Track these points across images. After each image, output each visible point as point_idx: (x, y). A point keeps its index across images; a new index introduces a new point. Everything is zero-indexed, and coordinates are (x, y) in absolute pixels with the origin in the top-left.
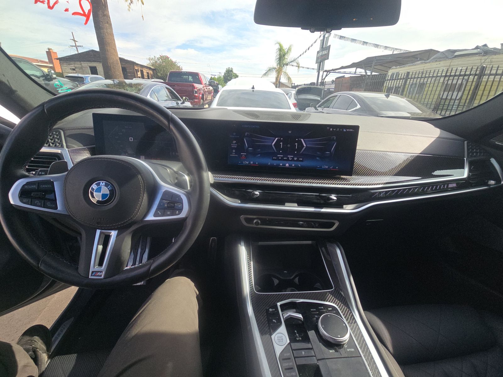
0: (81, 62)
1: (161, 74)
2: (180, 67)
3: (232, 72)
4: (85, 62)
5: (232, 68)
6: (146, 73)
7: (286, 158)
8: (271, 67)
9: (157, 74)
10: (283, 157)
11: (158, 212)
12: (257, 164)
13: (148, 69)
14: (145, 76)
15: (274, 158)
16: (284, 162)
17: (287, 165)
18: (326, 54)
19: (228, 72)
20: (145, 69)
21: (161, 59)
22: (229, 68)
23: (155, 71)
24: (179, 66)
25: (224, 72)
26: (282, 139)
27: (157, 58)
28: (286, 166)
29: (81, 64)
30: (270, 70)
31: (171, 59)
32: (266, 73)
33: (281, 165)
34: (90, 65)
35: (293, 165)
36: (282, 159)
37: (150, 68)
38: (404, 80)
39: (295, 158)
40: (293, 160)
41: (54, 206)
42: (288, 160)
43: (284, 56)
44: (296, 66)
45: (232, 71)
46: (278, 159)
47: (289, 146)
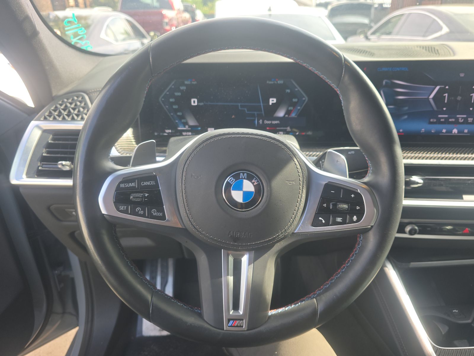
7: (453, 120)
10: (449, 118)
11: (320, 218)
12: (402, 132)
15: (432, 120)
16: (449, 126)
17: (455, 131)
26: (447, 87)
28: (453, 132)
33: (444, 131)
35: (466, 131)
36: (447, 122)
39: (469, 119)
40: (466, 122)
41: (161, 214)
42: (457, 122)
46: (439, 122)
47: (459, 98)
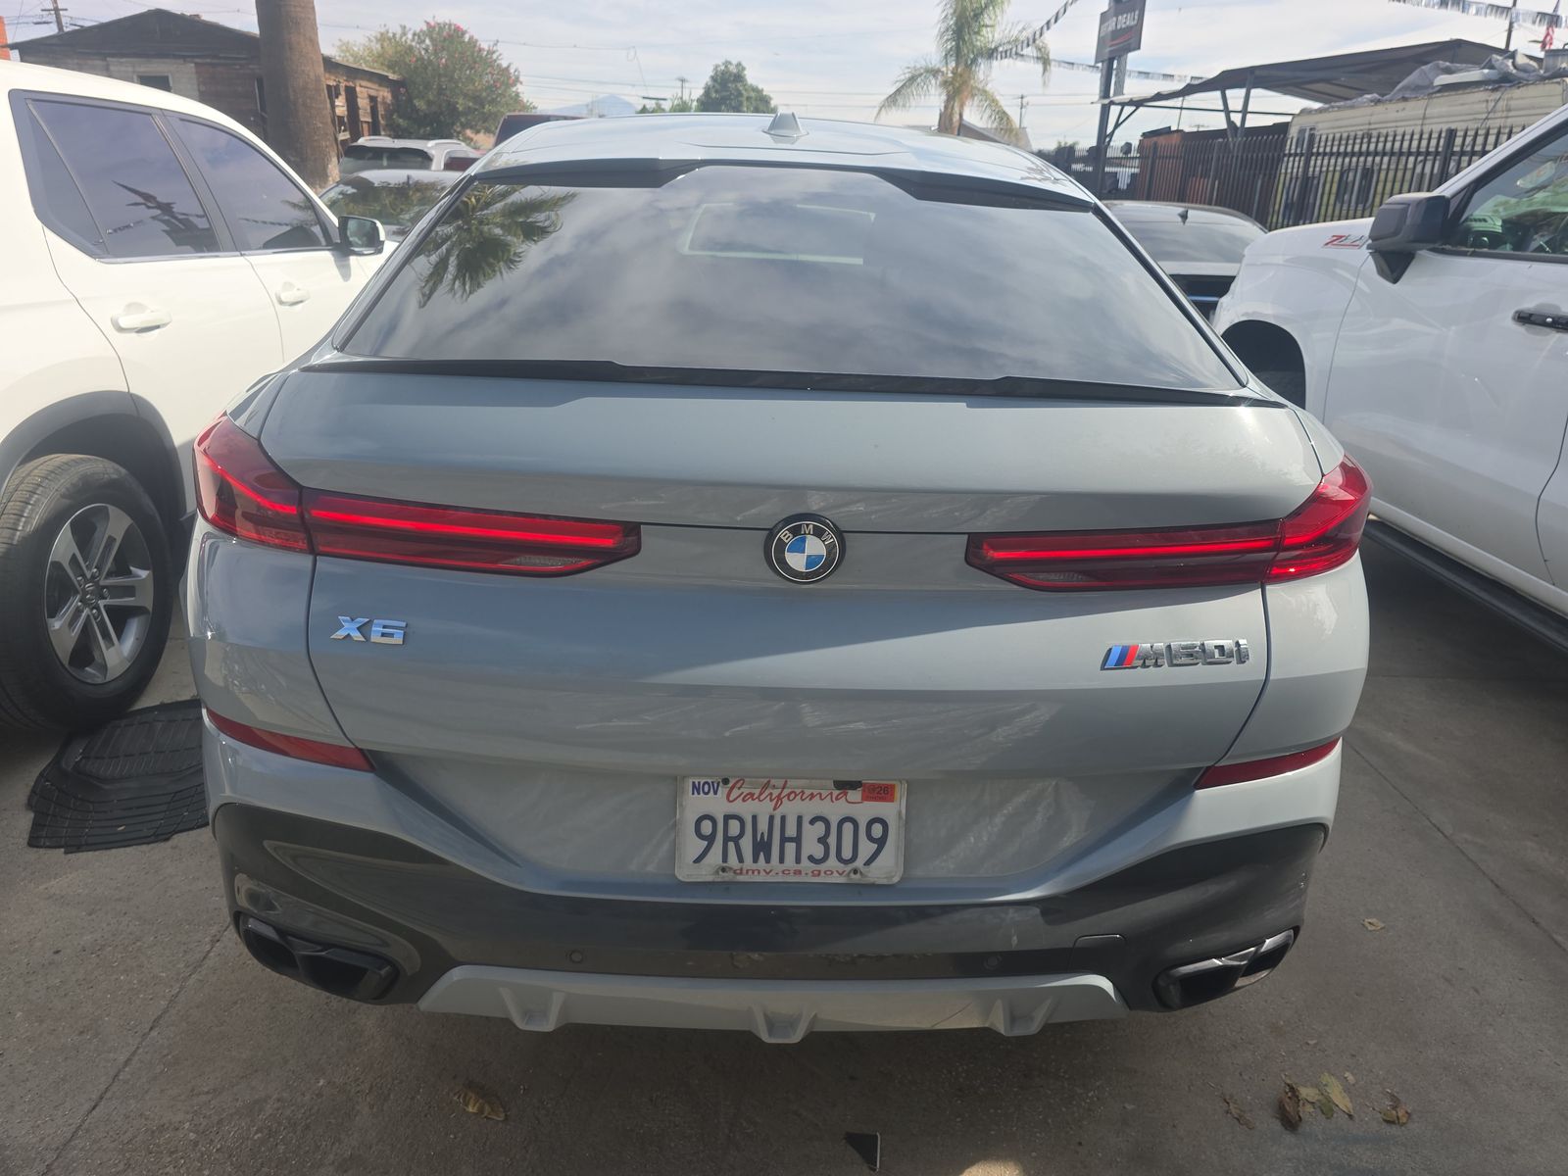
0: (108, 59)
1: (429, 103)
2: (512, 71)
3: (739, 85)
4: (124, 60)
5: (739, 64)
6: (367, 101)
8: (918, 66)
9: (410, 100)
13: (374, 83)
14: (361, 112)
18: (1130, 28)
19: (720, 84)
20: (364, 83)
21: (432, 39)
22: (727, 63)
23: (402, 90)
24: (505, 65)
25: (703, 85)
27: (414, 34)
29: (108, 65)
30: (912, 79)
31: (471, 38)
32: (898, 91)
34: (142, 69)
37: (382, 80)
38: (1303, 158)
43: (977, 16)
44: (1038, 58)
45: (739, 77)
